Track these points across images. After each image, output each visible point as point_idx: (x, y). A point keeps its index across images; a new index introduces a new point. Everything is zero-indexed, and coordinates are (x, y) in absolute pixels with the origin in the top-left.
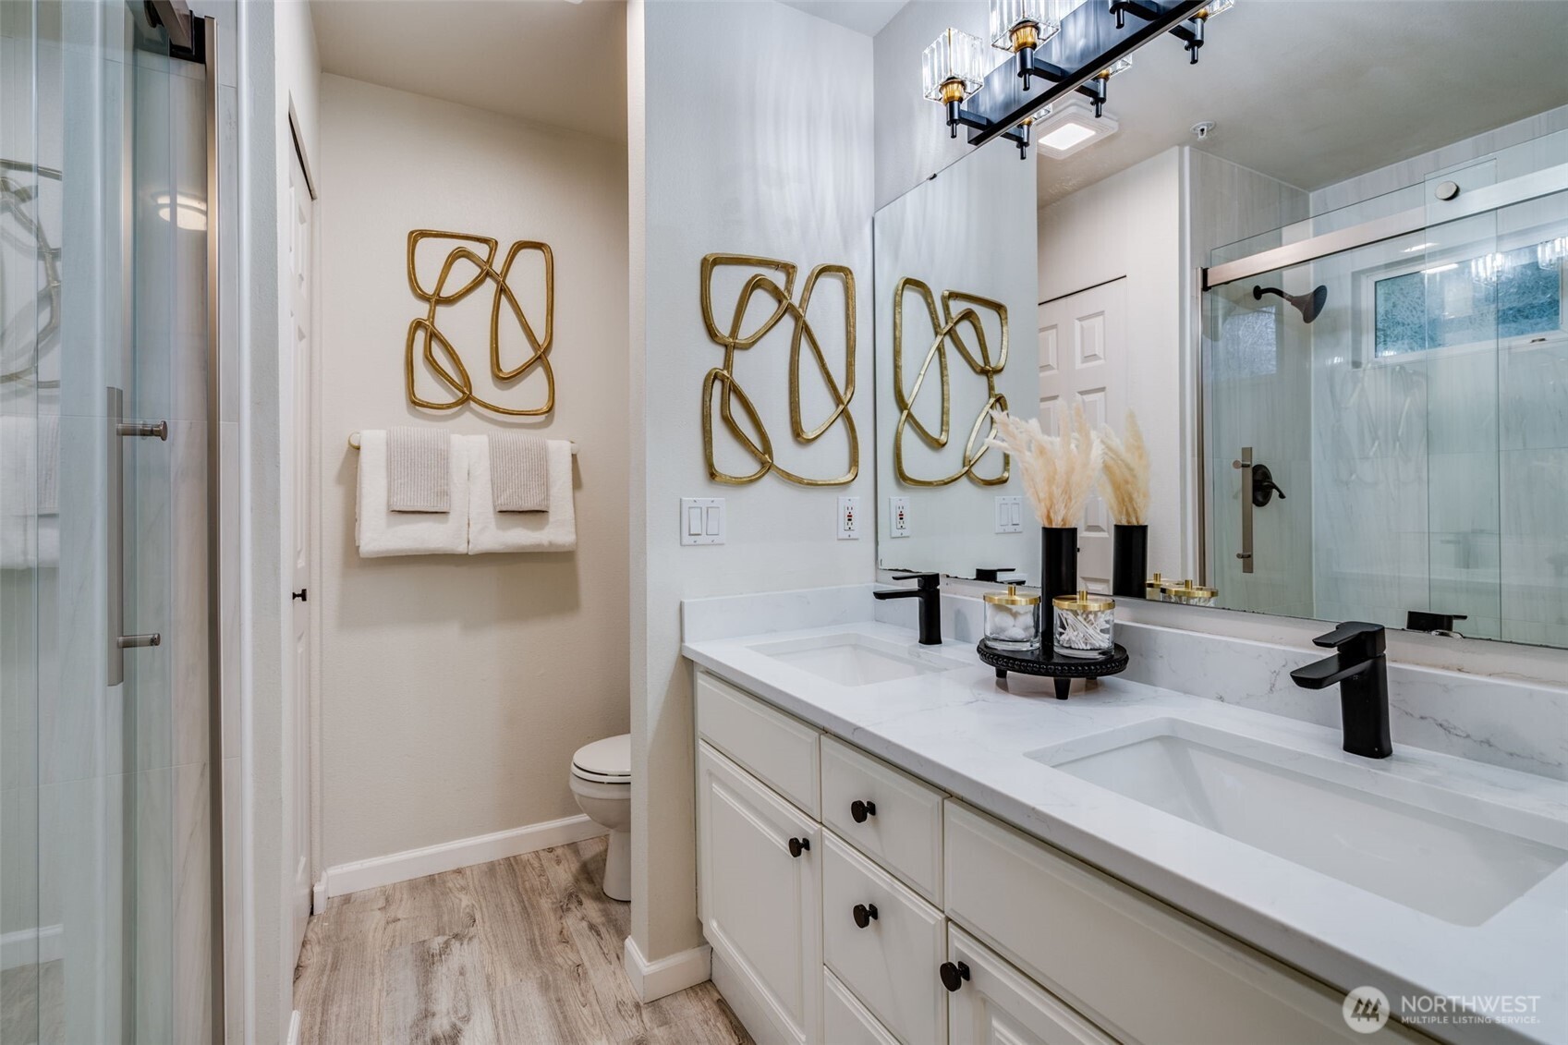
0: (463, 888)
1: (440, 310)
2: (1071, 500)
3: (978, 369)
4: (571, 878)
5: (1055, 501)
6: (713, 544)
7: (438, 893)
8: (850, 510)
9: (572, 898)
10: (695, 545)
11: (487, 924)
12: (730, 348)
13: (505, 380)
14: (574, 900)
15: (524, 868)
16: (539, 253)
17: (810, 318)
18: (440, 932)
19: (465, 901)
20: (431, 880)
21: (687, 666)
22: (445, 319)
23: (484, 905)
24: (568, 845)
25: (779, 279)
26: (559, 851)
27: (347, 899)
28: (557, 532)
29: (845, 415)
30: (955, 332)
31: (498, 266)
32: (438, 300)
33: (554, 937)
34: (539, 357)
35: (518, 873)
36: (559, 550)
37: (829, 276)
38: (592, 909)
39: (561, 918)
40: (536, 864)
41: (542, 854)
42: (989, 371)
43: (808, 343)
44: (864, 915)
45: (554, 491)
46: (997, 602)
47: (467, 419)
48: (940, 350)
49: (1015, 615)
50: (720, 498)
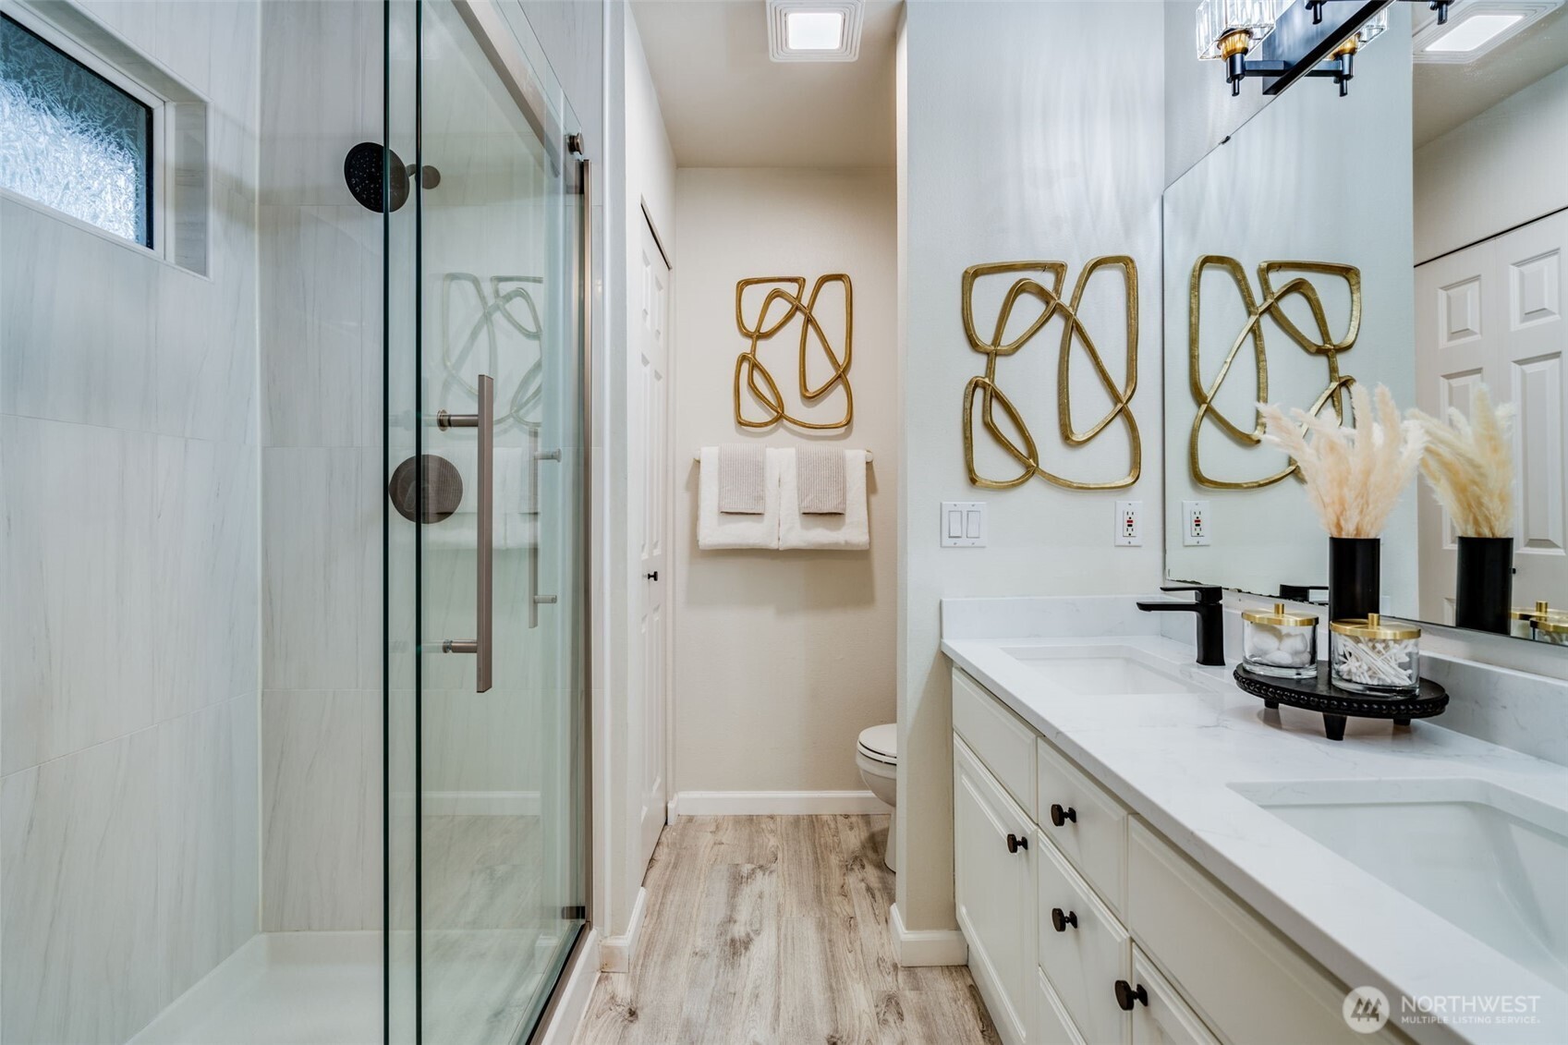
0: (772, 831)
1: (760, 343)
2: (1368, 505)
3: (1313, 349)
4: (859, 844)
5: (1346, 506)
6: (973, 546)
7: (753, 830)
8: (1130, 515)
9: (856, 861)
10: (955, 546)
11: (786, 865)
12: (992, 355)
13: (811, 398)
14: (858, 862)
15: (823, 826)
16: (840, 283)
17: (1082, 316)
18: (750, 861)
19: (772, 841)
20: (750, 819)
21: (946, 662)
22: (765, 352)
23: (786, 848)
24: (862, 815)
25: (1047, 280)
26: (853, 819)
27: (691, 819)
28: (852, 533)
29: (1124, 413)
30: (1278, 309)
31: (805, 301)
32: (760, 336)
33: (836, 889)
34: (839, 377)
35: (817, 830)
36: (855, 549)
37: (1103, 268)
38: (872, 874)
39: (844, 874)
40: (833, 826)
41: (839, 818)
42: (1329, 350)
43: (1080, 341)
44: (1062, 920)
45: (850, 496)
46: (1257, 621)
47: (781, 433)
48: (1255, 332)
49: (1279, 636)
50: (981, 502)
